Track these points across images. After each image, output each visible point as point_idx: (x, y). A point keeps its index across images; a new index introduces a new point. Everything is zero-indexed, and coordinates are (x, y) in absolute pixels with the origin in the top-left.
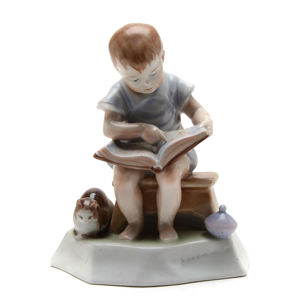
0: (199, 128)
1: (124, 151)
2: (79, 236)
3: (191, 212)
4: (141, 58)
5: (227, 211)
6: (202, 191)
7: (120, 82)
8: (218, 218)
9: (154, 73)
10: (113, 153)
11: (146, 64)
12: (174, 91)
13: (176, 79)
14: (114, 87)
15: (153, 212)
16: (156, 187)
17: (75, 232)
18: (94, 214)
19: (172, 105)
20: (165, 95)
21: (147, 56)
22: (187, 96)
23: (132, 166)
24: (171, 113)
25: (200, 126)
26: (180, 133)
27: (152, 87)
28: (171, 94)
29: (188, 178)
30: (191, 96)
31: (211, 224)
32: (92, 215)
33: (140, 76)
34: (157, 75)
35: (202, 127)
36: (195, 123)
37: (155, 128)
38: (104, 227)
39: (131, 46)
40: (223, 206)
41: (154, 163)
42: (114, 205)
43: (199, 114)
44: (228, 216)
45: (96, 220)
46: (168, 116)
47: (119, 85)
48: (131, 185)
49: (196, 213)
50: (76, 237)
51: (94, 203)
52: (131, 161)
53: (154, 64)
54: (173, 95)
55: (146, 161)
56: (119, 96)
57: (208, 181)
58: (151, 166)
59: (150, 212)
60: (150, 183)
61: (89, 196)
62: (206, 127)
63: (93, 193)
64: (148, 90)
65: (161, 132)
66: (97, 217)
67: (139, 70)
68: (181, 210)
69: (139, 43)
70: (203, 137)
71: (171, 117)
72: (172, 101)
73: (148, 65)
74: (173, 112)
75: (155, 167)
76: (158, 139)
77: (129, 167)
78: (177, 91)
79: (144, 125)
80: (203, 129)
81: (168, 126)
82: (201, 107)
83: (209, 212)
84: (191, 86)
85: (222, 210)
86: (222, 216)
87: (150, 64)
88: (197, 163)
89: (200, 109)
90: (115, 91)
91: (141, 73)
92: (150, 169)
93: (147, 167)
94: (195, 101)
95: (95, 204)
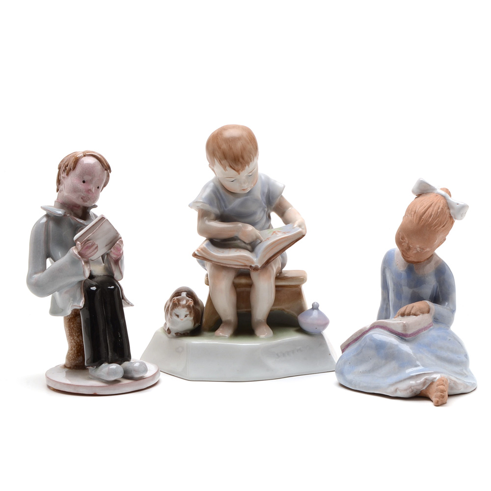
0: (294, 228)
1: (221, 250)
2: (173, 334)
3: (283, 310)
4: (241, 160)
5: (319, 308)
6: (294, 289)
7: (213, 181)
8: (311, 314)
9: (251, 174)
10: (212, 252)
11: (246, 166)
12: (266, 191)
13: (268, 179)
14: (206, 186)
15: (246, 310)
16: (251, 285)
17: (169, 331)
18: (190, 312)
19: (264, 204)
20: (258, 194)
21: (246, 158)
22: (279, 196)
23: (231, 265)
24: (263, 213)
25: (295, 226)
26: (275, 232)
27: (248, 187)
28: (263, 193)
29: (280, 277)
30: (282, 196)
31: (305, 321)
32: (188, 313)
33: (238, 177)
34: (253, 176)
35: (297, 226)
36: (286, 222)
37: (250, 228)
38: (197, 325)
39: (231, 148)
40: (316, 303)
41: (253, 262)
42: (205, 306)
43: (290, 213)
44: (320, 313)
45: (192, 318)
46: (260, 215)
47: (212, 184)
48: (225, 283)
49: (288, 311)
50: (169, 335)
51: (190, 301)
52: (230, 260)
53: (252, 165)
54: (265, 195)
55: (245, 260)
56: (213, 196)
57: (300, 279)
58: (250, 265)
59: (242, 310)
60: (243, 281)
61: (181, 295)
62: (300, 226)
63: (185, 291)
64: (244, 190)
65: (257, 232)
66: (193, 315)
67: (238, 171)
68: (275, 307)
69: (239, 145)
70: (300, 237)
71: (263, 216)
72: (264, 200)
73: (247, 167)
74: (265, 211)
75: (253, 265)
76: (255, 237)
77: (228, 266)
78: (269, 191)
79: (240, 224)
80: (298, 229)
81: (260, 225)
82: (291, 206)
83: (301, 309)
84: (282, 186)
85: (314, 307)
86: (315, 313)
87: (248, 166)
88: (287, 261)
89: (290, 208)
90: (208, 191)
91: (239, 174)
92: (249, 268)
93: (246, 266)
94: (286, 201)
95: (191, 303)
